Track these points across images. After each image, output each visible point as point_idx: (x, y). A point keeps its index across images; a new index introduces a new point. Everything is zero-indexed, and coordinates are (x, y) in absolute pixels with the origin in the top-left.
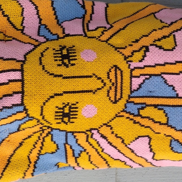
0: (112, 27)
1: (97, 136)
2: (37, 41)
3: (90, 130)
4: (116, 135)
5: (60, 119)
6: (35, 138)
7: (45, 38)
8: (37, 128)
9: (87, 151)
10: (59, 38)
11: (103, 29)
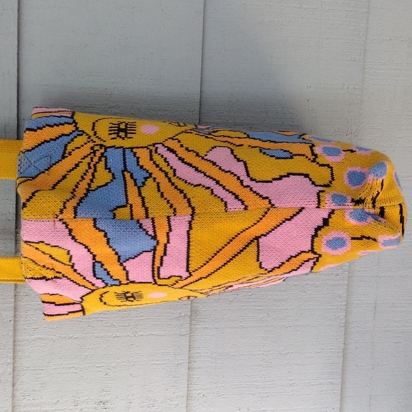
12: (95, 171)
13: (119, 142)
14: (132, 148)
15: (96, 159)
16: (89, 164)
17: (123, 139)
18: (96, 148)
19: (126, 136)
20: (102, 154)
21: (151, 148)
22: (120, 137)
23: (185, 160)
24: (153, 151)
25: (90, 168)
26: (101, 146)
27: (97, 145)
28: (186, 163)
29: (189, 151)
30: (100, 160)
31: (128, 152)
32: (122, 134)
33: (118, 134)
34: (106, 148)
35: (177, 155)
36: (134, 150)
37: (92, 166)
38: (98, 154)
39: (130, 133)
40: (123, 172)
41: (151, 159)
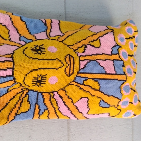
0: (64, 34)
1: (56, 96)
2: (20, 44)
3: (53, 92)
4: (68, 96)
5: (35, 83)
6: (17, 99)
7: (24, 41)
8: (19, 90)
9: (48, 110)
10: (33, 41)
11: (59, 36)
12: (22, 102)
13: (36, 88)
14: (42, 93)
15: (23, 95)
16: (20, 97)
17: (39, 86)
18: (24, 89)
19: (40, 85)
20: (27, 93)
21: (51, 94)
22: (37, 85)
23: (66, 104)
24: (52, 96)
25: (20, 100)
26: (27, 89)
27: (25, 88)
28: (65, 105)
29: (69, 98)
30: (25, 96)
31: (40, 94)
32: (38, 84)
33: (36, 83)
34: (29, 90)
35: (63, 100)
36: (43, 94)
37: (21, 99)
38: (25, 93)
39: (42, 83)
40: (35, 104)
41: (50, 100)
